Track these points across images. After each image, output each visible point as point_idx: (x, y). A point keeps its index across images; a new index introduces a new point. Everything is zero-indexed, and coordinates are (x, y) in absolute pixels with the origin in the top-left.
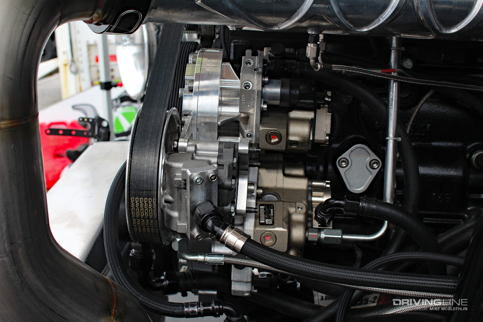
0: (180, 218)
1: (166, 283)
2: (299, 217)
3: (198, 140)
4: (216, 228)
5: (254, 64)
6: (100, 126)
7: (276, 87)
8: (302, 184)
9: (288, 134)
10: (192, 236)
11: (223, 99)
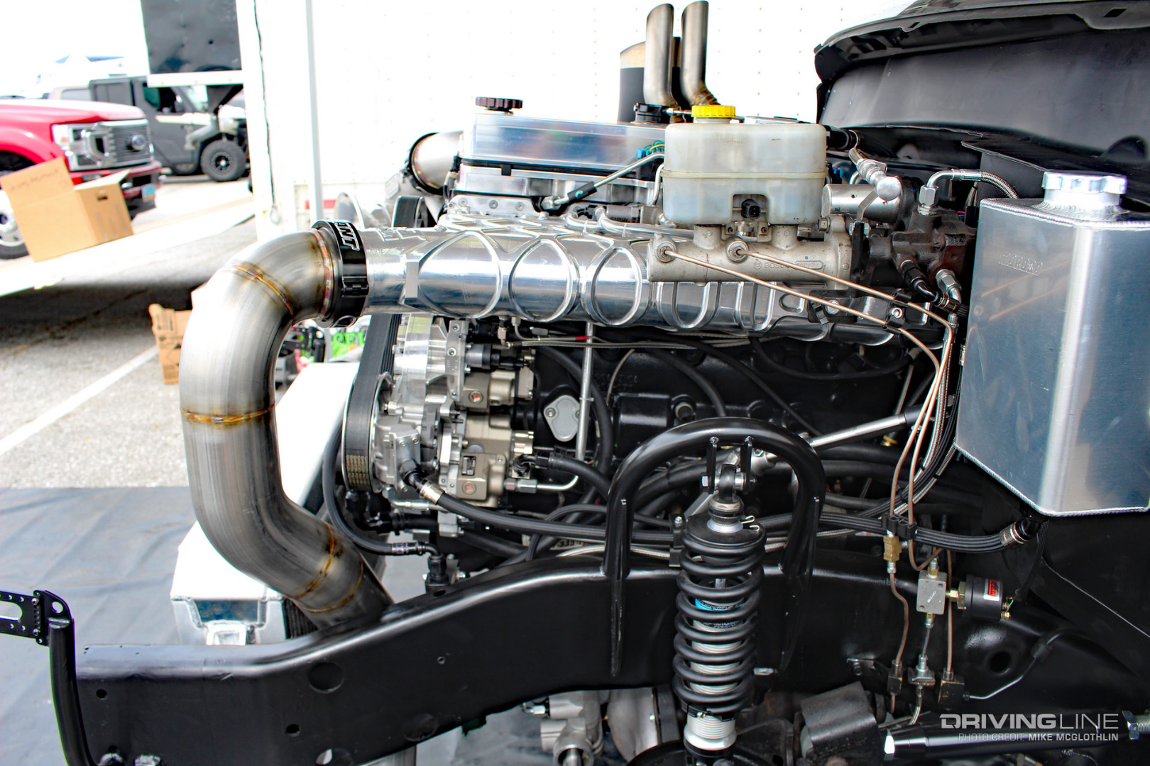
0: (388, 472)
1: (380, 523)
2: (499, 468)
3: (407, 402)
4: (417, 483)
5: (460, 328)
6: (315, 337)
7: (478, 352)
8: (506, 435)
9: (489, 393)
10: (399, 488)
11: (433, 358)
